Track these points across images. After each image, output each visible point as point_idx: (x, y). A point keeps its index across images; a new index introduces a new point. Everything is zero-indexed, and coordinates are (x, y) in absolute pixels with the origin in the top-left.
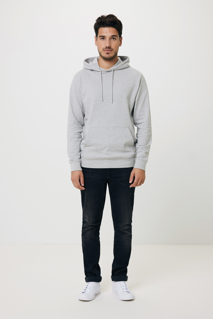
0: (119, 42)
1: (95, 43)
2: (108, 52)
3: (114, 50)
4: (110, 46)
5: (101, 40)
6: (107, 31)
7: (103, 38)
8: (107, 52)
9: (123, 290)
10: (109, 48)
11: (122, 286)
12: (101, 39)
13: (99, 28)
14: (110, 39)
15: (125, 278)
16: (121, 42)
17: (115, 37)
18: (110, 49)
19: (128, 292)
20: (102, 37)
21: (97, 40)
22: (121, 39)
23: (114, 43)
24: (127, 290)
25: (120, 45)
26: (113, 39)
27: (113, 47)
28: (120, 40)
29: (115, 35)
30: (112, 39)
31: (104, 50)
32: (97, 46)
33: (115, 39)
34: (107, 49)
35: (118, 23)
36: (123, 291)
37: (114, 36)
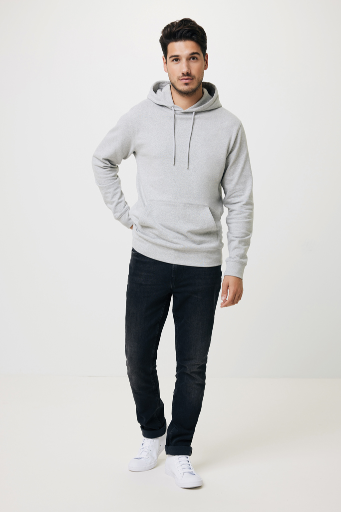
0: (204, 63)
1: (164, 67)
2: (187, 81)
3: (197, 77)
4: (189, 72)
5: (173, 63)
6: (182, 48)
7: (177, 59)
8: (185, 81)
9: (185, 470)
10: (188, 74)
11: (182, 463)
12: (173, 60)
13: (169, 43)
14: (188, 59)
15: (188, 451)
16: (207, 62)
17: (196, 55)
18: (189, 77)
19: (191, 473)
20: (174, 58)
21: (166, 63)
22: (206, 57)
23: (195, 66)
24: (190, 471)
25: (206, 68)
26: (193, 59)
27: (194, 72)
28: (205, 60)
29: (195, 51)
30: (191, 59)
31: (179, 79)
32: (168, 72)
33: (197, 59)
34: (185, 77)
35: (198, 32)
36: (184, 473)
37: (194, 53)
